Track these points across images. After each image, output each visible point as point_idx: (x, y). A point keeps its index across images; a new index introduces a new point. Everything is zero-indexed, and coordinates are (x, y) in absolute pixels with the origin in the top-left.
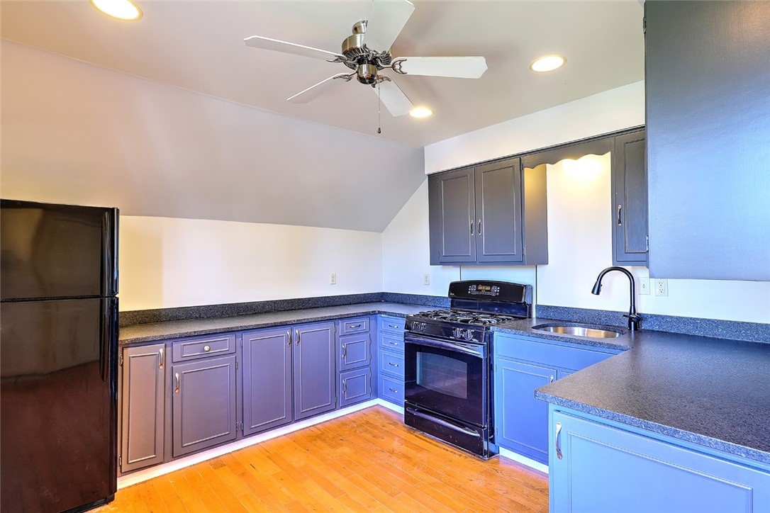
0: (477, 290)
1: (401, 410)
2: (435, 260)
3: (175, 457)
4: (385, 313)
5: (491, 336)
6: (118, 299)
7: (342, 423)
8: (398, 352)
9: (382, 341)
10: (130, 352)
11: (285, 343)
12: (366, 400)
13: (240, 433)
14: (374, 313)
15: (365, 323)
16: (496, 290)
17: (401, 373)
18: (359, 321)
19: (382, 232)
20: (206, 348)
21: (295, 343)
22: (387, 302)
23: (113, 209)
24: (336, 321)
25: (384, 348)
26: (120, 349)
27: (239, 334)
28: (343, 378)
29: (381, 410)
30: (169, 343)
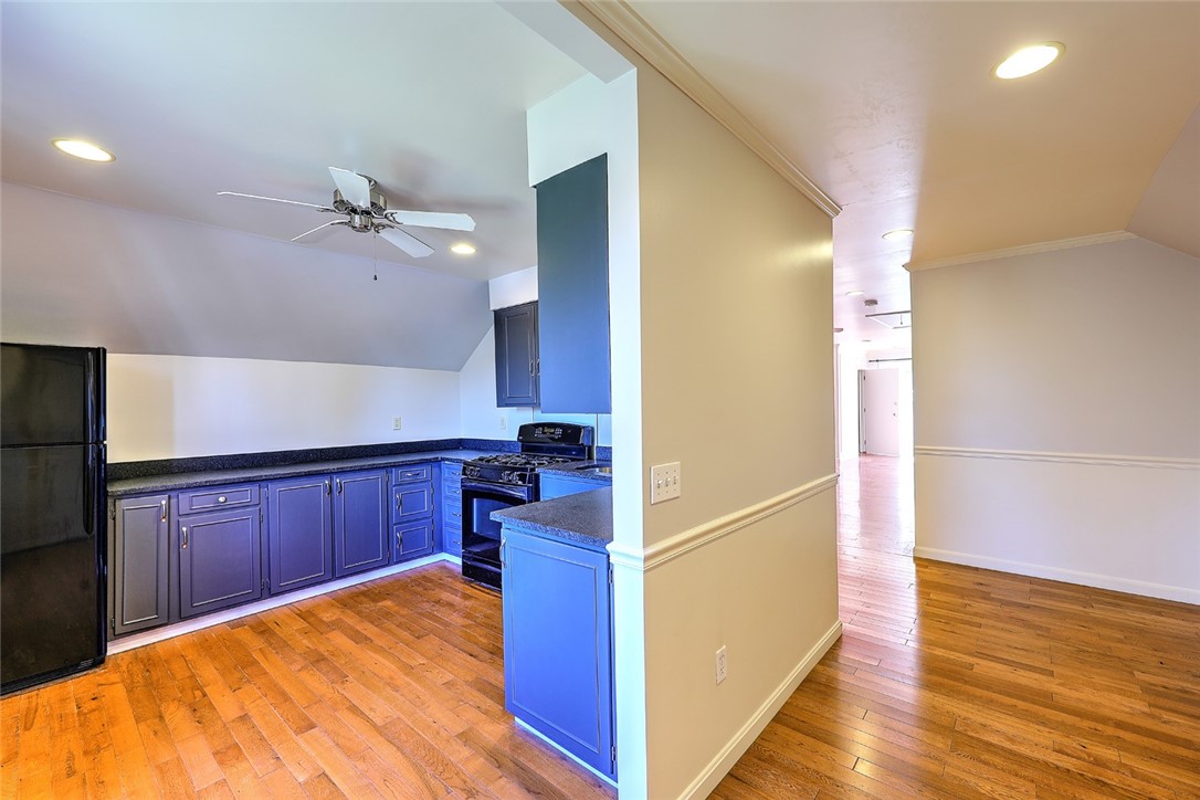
0: (544, 433)
1: (458, 561)
2: (502, 402)
3: (183, 618)
4: (448, 459)
5: (537, 476)
6: (105, 446)
7: (395, 579)
8: (455, 500)
9: (446, 491)
10: (123, 504)
11: (323, 495)
12: (426, 555)
13: (266, 591)
14: (436, 460)
15: (425, 471)
16: (559, 431)
17: (459, 523)
18: (416, 469)
19: (459, 371)
20: (222, 499)
21: (336, 493)
22: (464, 448)
23: (99, 349)
24: (389, 470)
25: (447, 497)
26: (110, 501)
27: (263, 484)
28: (398, 531)
29: (447, 564)
30: (173, 494)
